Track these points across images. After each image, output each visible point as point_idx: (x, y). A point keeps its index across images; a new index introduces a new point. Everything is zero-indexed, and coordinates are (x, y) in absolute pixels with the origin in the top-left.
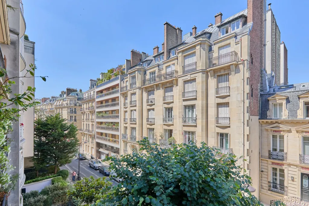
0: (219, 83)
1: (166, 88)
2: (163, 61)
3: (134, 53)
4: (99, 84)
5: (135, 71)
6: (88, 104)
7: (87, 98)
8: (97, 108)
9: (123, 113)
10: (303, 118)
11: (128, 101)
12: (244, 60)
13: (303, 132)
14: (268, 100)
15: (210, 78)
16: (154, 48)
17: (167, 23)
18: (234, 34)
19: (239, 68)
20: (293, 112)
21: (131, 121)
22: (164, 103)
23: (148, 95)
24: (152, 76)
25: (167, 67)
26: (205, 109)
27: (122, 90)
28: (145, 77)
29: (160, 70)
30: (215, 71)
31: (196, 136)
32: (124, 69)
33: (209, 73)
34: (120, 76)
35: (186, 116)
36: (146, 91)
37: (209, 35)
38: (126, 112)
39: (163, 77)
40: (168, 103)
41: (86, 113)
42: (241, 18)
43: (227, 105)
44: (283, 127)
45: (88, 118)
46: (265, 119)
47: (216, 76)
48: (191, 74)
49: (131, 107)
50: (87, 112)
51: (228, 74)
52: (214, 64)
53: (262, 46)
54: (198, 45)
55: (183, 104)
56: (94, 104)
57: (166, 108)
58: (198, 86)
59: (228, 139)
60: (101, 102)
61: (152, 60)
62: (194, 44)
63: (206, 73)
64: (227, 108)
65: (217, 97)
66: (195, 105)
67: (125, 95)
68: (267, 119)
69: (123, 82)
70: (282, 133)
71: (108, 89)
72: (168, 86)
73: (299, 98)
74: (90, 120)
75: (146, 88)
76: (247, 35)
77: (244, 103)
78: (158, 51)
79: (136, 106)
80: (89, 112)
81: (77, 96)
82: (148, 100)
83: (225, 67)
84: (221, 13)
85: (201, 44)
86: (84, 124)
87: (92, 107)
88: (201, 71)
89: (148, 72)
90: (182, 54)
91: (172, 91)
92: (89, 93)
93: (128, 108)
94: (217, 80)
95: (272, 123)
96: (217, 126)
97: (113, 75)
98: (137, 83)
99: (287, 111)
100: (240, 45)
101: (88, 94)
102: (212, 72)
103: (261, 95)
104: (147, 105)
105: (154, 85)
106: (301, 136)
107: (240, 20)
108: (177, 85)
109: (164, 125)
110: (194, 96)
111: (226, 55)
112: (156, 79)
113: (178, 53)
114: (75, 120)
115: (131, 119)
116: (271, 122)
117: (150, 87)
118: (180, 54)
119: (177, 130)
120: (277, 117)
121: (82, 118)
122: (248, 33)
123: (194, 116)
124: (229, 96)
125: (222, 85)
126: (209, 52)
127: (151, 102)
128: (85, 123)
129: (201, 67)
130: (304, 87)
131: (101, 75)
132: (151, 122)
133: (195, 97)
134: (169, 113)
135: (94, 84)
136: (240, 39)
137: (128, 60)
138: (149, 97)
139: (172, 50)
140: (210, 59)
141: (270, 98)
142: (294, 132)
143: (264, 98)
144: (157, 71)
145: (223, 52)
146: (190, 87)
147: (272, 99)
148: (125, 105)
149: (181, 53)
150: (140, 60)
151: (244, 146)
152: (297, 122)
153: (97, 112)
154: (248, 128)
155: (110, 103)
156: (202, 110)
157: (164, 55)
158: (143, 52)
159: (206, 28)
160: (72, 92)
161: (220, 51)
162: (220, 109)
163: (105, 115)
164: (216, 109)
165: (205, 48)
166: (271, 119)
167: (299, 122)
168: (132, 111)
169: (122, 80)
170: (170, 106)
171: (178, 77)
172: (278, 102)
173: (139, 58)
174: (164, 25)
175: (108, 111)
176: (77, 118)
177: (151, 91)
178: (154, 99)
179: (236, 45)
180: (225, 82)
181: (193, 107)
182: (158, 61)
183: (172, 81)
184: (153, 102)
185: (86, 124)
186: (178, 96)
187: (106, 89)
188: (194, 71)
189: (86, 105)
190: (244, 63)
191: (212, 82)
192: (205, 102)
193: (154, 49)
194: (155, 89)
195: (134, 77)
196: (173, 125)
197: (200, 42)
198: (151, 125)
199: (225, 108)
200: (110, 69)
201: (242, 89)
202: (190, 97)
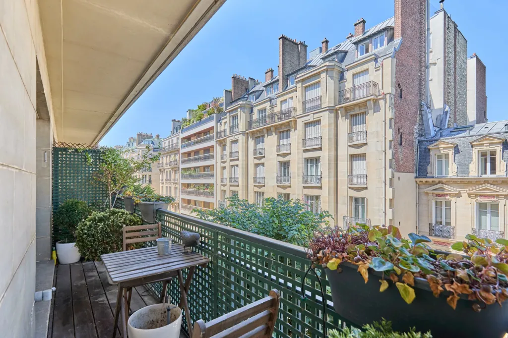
0: (354, 125)
1: (281, 132)
2: (278, 92)
3: (236, 80)
4: (185, 127)
5: (237, 109)
6: (168, 157)
7: (168, 147)
8: (183, 162)
9: (219, 170)
10: (477, 175)
11: (227, 152)
12: (385, 93)
13: (476, 195)
14: (429, 150)
15: (340, 118)
16: (267, 71)
17: (283, 37)
18: (374, 56)
19: (379, 105)
20: (463, 167)
21: (231, 182)
22: (278, 155)
23: (256, 143)
24: (261, 115)
25: (282, 102)
26: (333, 162)
27: (219, 136)
28: (251, 117)
29: (272, 107)
30: (347, 109)
31: (321, 202)
32: (221, 105)
33: (339, 112)
34: (216, 115)
35: (307, 173)
36: (252, 137)
37: (343, 54)
38: (224, 168)
39: (276, 117)
40: (284, 155)
41: (166, 170)
42: (386, 31)
43: (363, 156)
44: (449, 189)
45: (168, 178)
46: (424, 177)
47: (349, 117)
48: (314, 114)
49: (231, 160)
50: (168, 169)
51: (365, 113)
52: (346, 99)
53: (423, 68)
54: (323, 71)
55: (303, 157)
56: (177, 157)
57: (281, 163)
58: (324, 130)
59: (364, 206)
60: (189, 154)
61: (263, 91)
62: (318, 71)
63: (334, 111)
64: (364, 161)
65: (350, 146)
66: (319, 157)
67: (223, 144)
68: (427, 177)
69: (221, 124)
70: (447, 197)
71: (198, 134)
72: (284, 131)
73: (472, 146)
74: (172, 181)
75: (253, 133)
76: (390, 58)
77: (385, 153)
78: (272, 76)
79: (238, 160)
80: (170, 170)
81: (152, 145)
82: (255, 150)
83: (361, 103)
84: (364, 20)
85: (327, 71)
86: (162, 187)
87: (174, 161)
88: (327, 108)
89: (255, 110)
90: (302, 85)
91: (289, 138)
92: (171, 140)
93: (227, 163)
94: (351, 121)
95: (434, 183)
96: (350, 188)
97: (205, 113)
98: (239, 126)
99: (455, 166)
100: (381, 71)
101: (169, 142)
102: (343, 110)
103: (419, 142)
104: (255, 158)
105: (264, 128)
106: (474, 201)
107: (384, 33)
108: (295, 129)
109: (278, 186)
110: (318, 145)
111: (361, 87)
112: (267, 120)
113: (297, 83)
114: (150, 181)
115: (231, 178)
116: (433, 181)
117: (259, 131)
118: (299, 85)
119: (295, 194)
120: (442, 175)
121: (161, 178)
122: (392, 54)
123: (319, 174)
124: (366, 144)
125: (357, 128)
126: (339, 81)
127: (260, 153)
128: (165, 186)
129: (327, 103)
130: (487, 129)
131: (188, 113)
132: (259, 183)
133: (320, 146)
134: (285, 169)
135: (178, 126)
136: (381, 63)
137: (228, 91)
138: (258, 145)
139: (291, 77)
140: (341, 92)
141: (431, 147)
142: (465, 195)
143: (423, 147)
144: (268, 108)
145: (360, 81)
146: (312, 132)
147: (435, 148)
148: (222, 158)
149: (301, 83)
150: (246, 89)
151: (385, 215)
152: (469, 182)
153: (182, 169)
154: (391, 189)
155: (201, 155)
156: (329, 164)
157: (278, 84)
158: (250, 78)
159: (341, 42)
160: (145, 138)
161: (355, 80)
162: (354, 163)
163: (193, 173)
164: (348, 163)
165: (333, 77)
166: (433, 177)
167: (471, 182)
168: (232, 166)
169: (219, 121)
170: (286, 159)
171: (297, 117)
172: (442, 152)
173: (243, 87)
174: (279, 39)
175: (199, 167)
176: (152, 179)
177: (259, 137)
178: (264, 148)
179: (376, 71)
180: (361, 124)
181: (317, 160)
182: (271, 91)
183: (289, 122)
184: (262, 154)
185: (167, 187)
186: (297, 145)
187: (195, 135)
188: (318, 109)
189: (167, 158)
190: (385, 97)
191: (344, 124)
192: (333, 153)
193: (266, 73)
194: (266, 135)
195: (235, 117)
196: (290, 187)
197: (325, 68)
198: (260, 187)
199: (362, 161)
200: (201, 104)
201: (382, 135)
202: (313, 145)
